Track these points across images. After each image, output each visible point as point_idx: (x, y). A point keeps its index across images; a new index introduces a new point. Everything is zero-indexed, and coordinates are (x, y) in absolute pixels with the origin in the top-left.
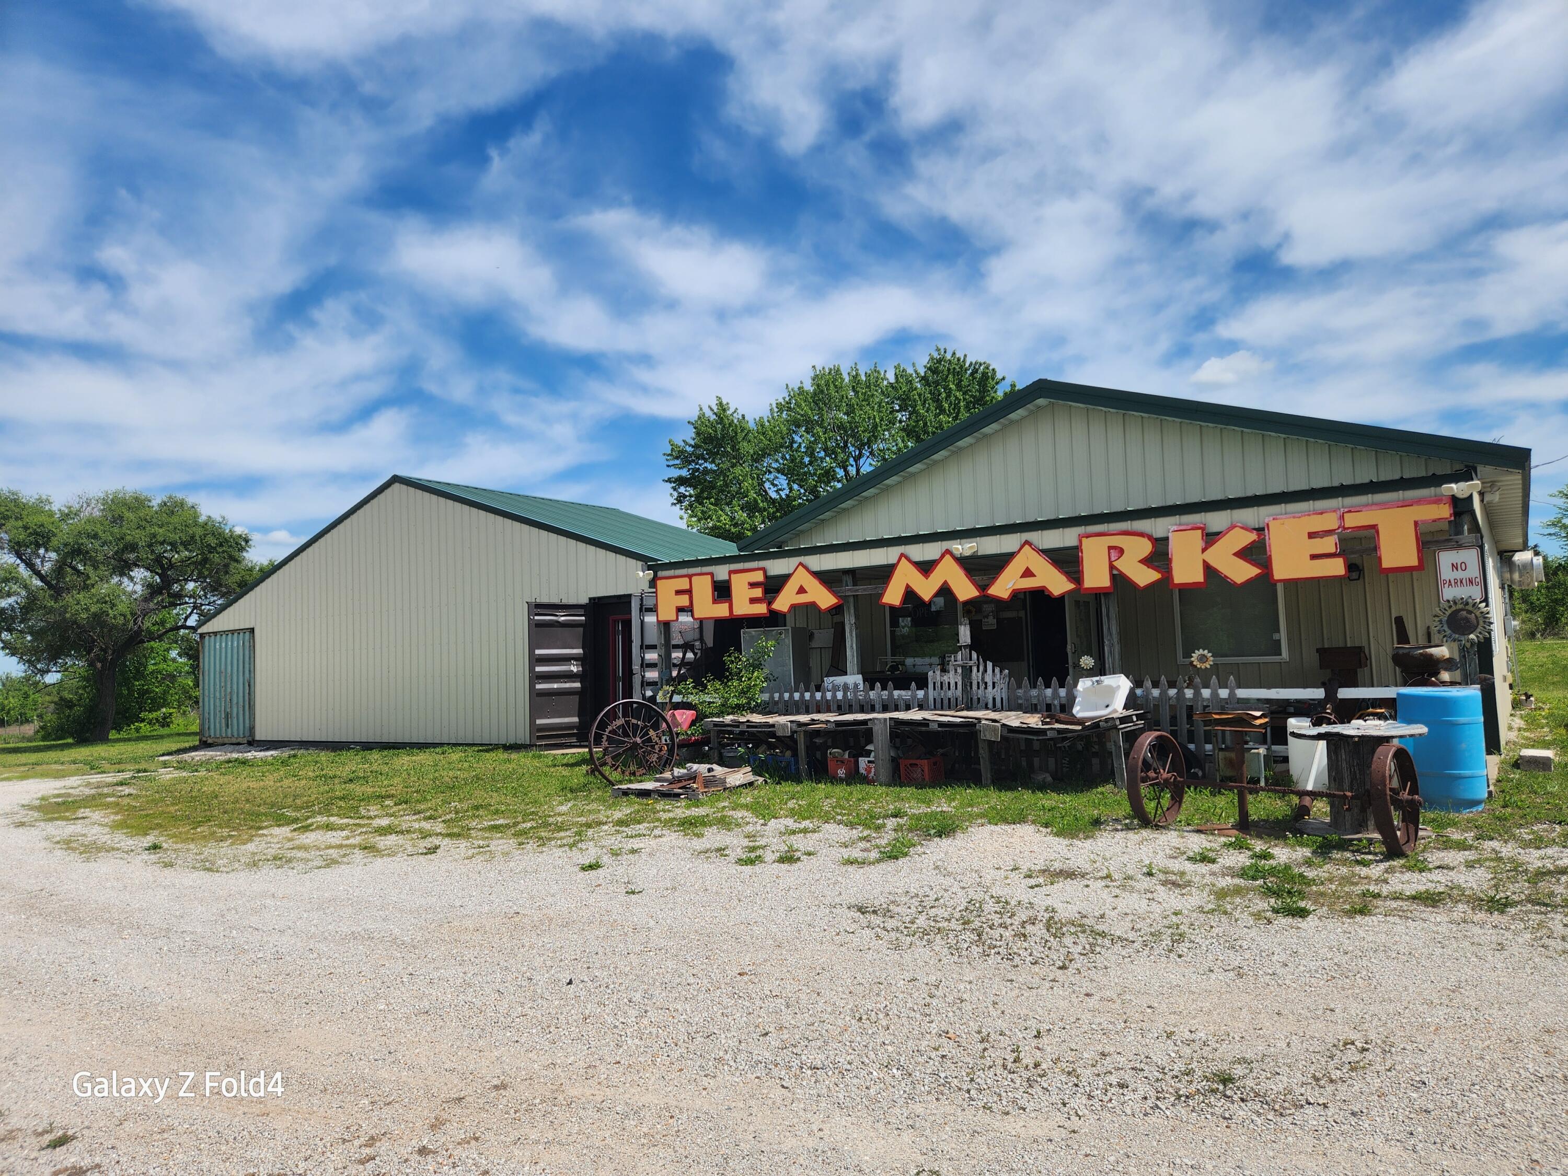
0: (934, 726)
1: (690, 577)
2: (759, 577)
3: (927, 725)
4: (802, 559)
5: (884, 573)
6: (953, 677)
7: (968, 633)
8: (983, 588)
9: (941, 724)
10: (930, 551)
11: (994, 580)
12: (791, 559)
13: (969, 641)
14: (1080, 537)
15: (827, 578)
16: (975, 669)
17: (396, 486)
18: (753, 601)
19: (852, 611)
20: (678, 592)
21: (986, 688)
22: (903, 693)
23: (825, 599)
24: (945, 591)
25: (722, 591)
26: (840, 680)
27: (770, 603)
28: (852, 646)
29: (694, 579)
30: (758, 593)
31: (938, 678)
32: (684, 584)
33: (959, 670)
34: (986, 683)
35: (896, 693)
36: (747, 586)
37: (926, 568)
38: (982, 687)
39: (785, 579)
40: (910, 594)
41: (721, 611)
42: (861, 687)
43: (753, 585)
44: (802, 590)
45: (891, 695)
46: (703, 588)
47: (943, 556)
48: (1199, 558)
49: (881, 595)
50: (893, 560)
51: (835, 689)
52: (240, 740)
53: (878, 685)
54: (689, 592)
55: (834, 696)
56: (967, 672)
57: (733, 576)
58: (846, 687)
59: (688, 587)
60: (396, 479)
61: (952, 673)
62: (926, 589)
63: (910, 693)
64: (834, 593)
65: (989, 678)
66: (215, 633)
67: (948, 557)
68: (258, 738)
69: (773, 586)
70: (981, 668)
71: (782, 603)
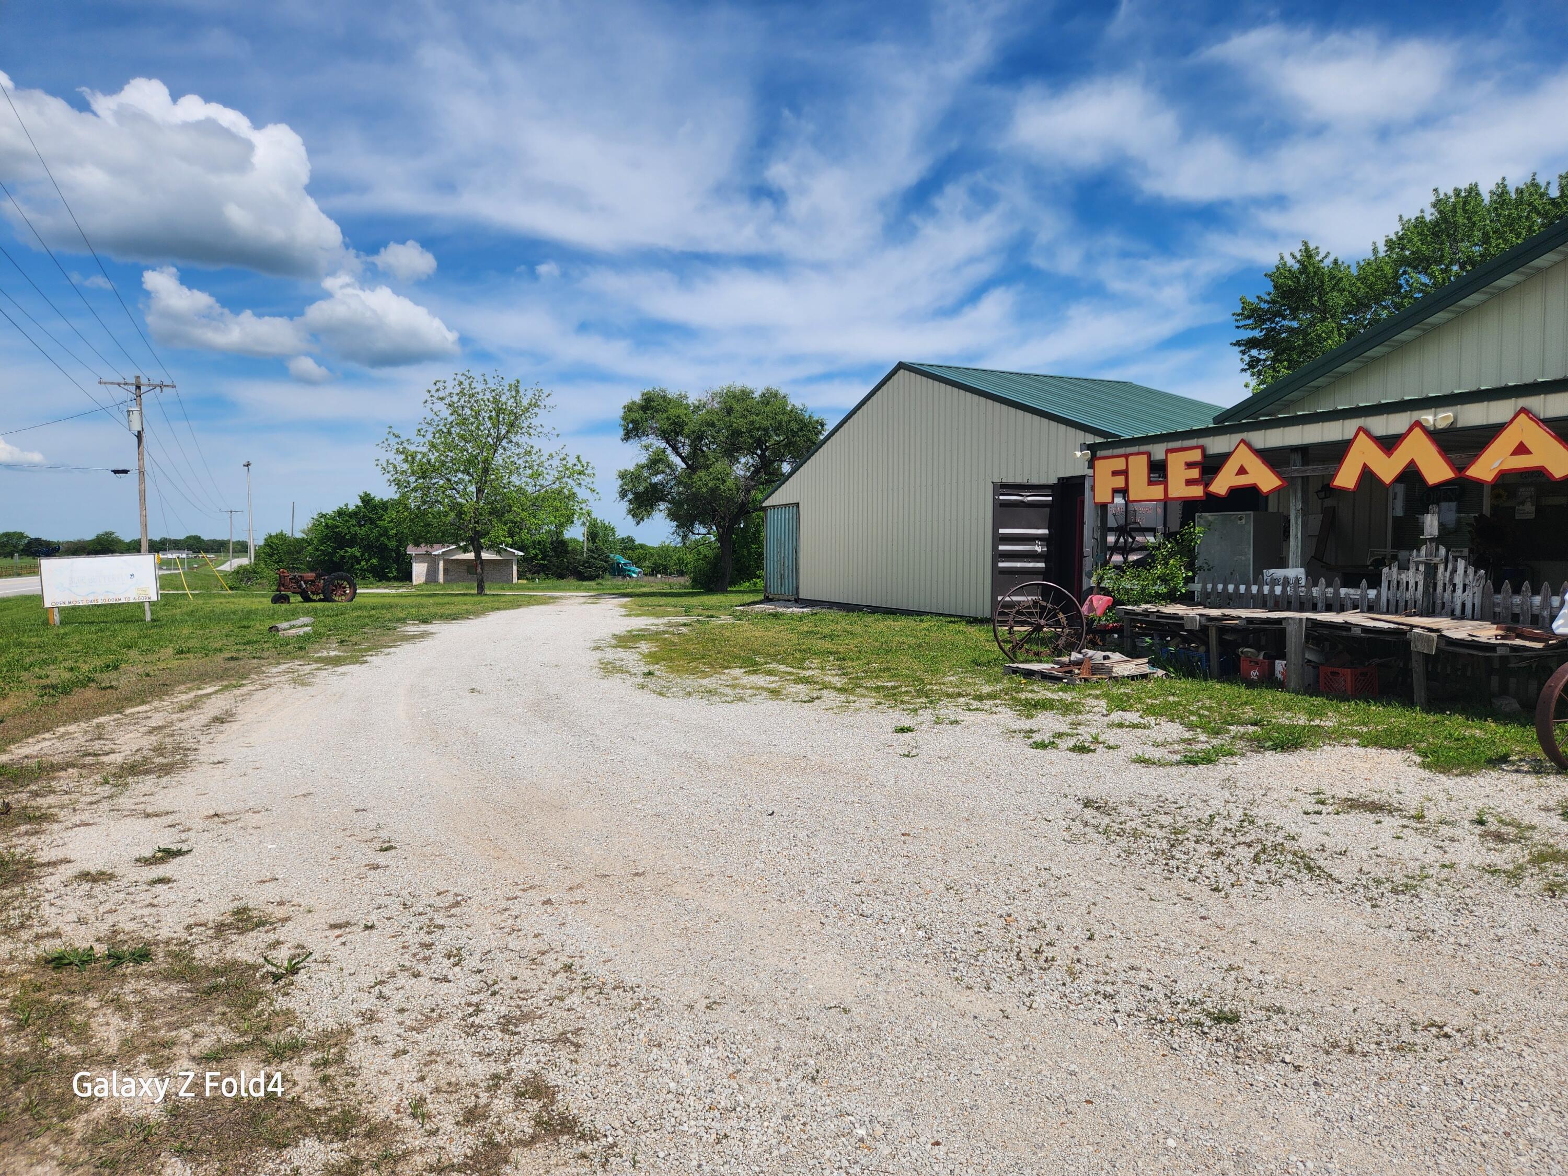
0: (1358, 631)
1: (1127, 456)
2: (1196, 456)
3: (1350, 629)
4: (1244, 435)
5: (1338, 451)
6: (1413, 577)
7: (1436, 523)
8: (1460, 469)
9: (1366, 630)
10: (1396, 423)
11: (1475, 457)
12: (1233, 436)
13: (1436, 533)
15: (1270, 457)
16: (1441, 568)
17: (901, 372)
18: (1189, 482)
19: (1299, 495)
20: (1115, 473)
21: (1454, 591)
22: (1351, 591)
23: (1268, 480)
24: (1411, 475)
25: (1158, 470)
26: (1280, 573)
27: (1207, 485)
28: (1296, 535)
29: (1131, 458)
30: (1195, 473)
31: (1395, 576)
32: (1120, 464)
33: (1422, 568)
34: (1455, 585)
35: (1343, 591)
36: (1183, 466)
37: (1388, 444)
38: (1449, 589)
39: (1225, 457)
40: (1367, 474)
41: (1157, 493)
42: (1303, 582)
43: (1190, 465)
44: (1242, 471)
45: (1337, 593)
46: (1139, 467)
47: (1411, 429)
49: (1334, 476)
50: (1349, 435)
51: (1274, 582)
52: (790, 597)
53: (1323, 580)
54: (1125, 473)
55: (1272, 590)
56: (1431, 571)
57: (1170, 455)
58: (1286, 581)
59: (1124, 468)
60: (901, 366)
61: (1412, 570)
62: (1388, 469)
63: (1359, 592)
64: (1278, 475)
65: (1458, 580)
66: (774, 507)
67: (1417, 430)
68: (801, 597)
69: (1211, 466)
70: (1450, 567)
71: (1221, 485)
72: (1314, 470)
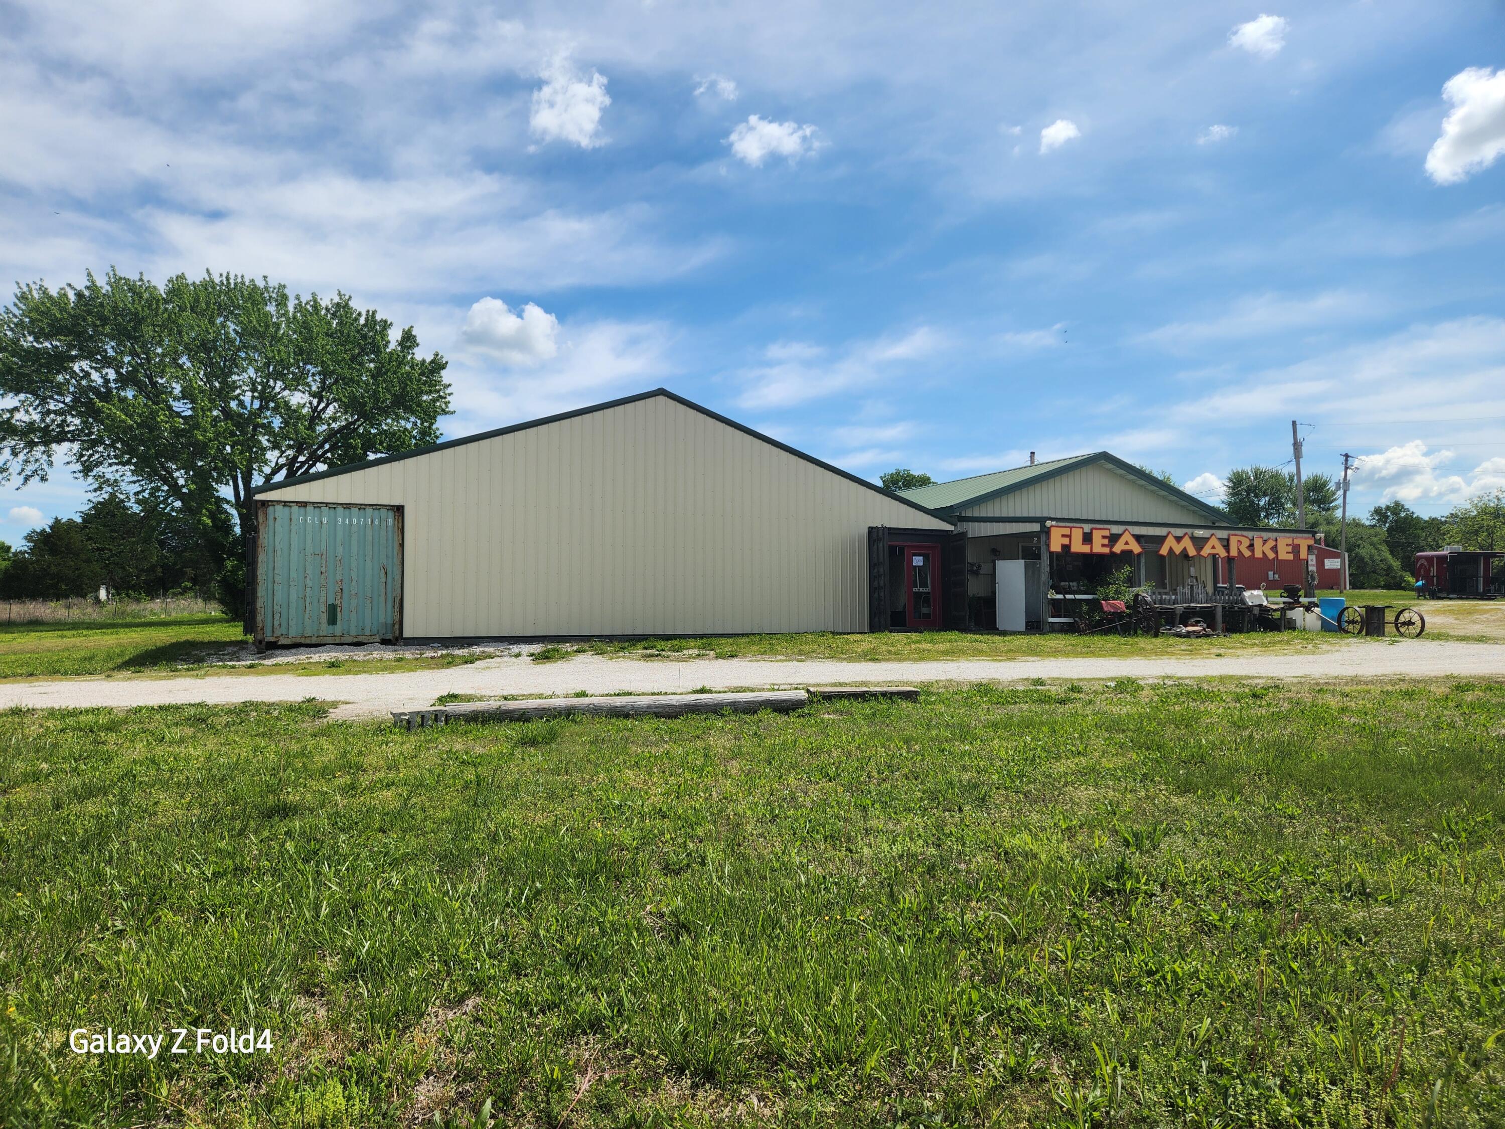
1: (1071, 528)
2: (1107, 533)
4: (1127, 527)
5: (1161, 540)
8: (1199, 551)
10: (1179, 532)
11: (1202, 548)
12: (1122, 526)
14: (1229, 535)
15: (1138, 538)
17: (661, 399)
18: (1103, 545)
20: (1063, 536)
23: (1136, 548)
24: (1185, 550)
25: (1087, 538)
27: (1111, 547)
29: (1073, 530)
30: (1106, 541)
32: (1067, 531)
36: (1101, 537)
37: (1179, 539)
39: (1119, 536)
40: (1171, 550)
41: (1086, 549)
43: (1104, 537)
44: (1127, 543)
46: (1077, 535)
47: (1185, 535)
48: (1261, 549)
49: (1160, 550)
50: (1166, 534)
54: (1069, 536)
56: (1192, 588)
57: (1093, 531)
59: (1069, 533)
60: (661, 392)
61: (1187, 588)
62: (1178, 549)
64: (1140, 546)
65: (1200, 591)
67: (1187, 536)
69: (1114, 539)
71: (1118, 548)
72: (1151, 547)
